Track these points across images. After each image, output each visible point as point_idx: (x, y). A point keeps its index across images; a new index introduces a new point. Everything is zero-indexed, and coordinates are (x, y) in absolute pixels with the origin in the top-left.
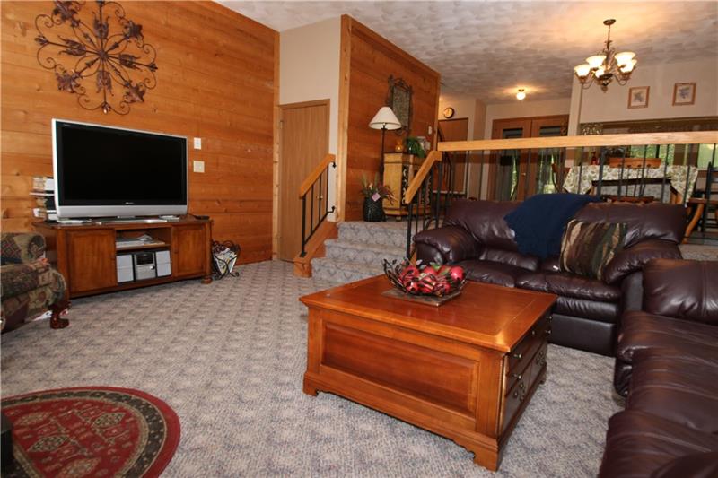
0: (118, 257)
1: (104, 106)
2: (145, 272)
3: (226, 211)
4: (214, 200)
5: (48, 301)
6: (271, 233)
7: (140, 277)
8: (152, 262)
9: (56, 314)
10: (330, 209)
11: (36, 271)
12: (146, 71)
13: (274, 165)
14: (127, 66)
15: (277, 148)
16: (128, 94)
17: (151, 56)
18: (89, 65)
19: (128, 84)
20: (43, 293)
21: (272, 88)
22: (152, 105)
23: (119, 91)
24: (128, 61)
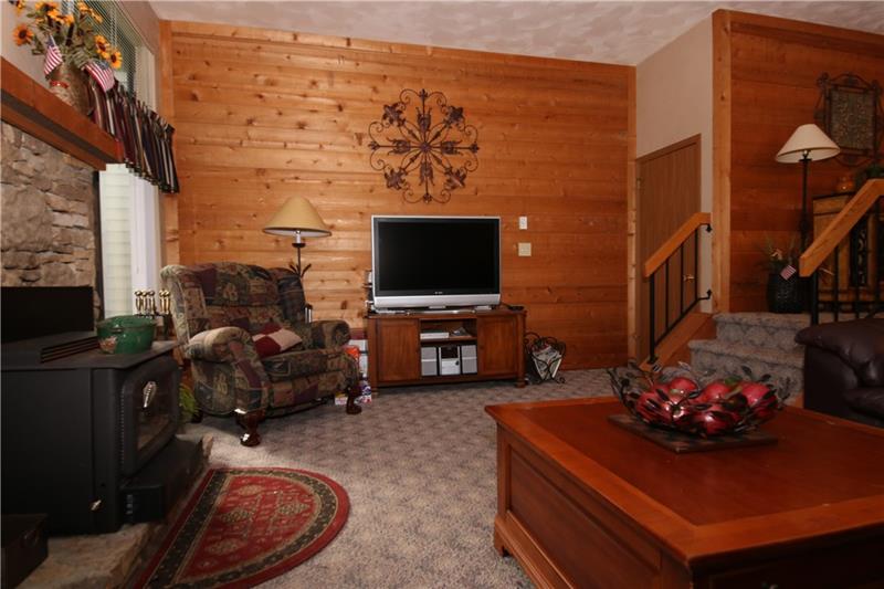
0: (423, 349)
1: (427, 198)
2: (449, 367)
3: (559, 301)
4: (543, 288)
5: (339, 385)
6: (626, 329)
7: (444, 372)
8: (456, 357)
9: (351, 399)
10: (703, 294)
11: (327, 356)
12: (466, 154)
13: (629, 239)
14: (448, 153)
15: (632, 214)
16: (449, 181)
17: (473, 137)
18: (412, 160)
19: (449, 171)
20: (335, 377)
21: (625, 138)
22: (473, 189)
23: (440, 179)
24: (449, 148)
